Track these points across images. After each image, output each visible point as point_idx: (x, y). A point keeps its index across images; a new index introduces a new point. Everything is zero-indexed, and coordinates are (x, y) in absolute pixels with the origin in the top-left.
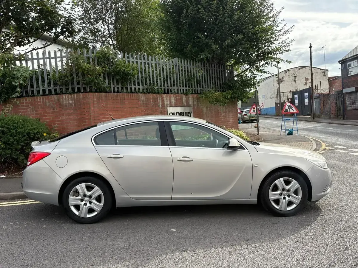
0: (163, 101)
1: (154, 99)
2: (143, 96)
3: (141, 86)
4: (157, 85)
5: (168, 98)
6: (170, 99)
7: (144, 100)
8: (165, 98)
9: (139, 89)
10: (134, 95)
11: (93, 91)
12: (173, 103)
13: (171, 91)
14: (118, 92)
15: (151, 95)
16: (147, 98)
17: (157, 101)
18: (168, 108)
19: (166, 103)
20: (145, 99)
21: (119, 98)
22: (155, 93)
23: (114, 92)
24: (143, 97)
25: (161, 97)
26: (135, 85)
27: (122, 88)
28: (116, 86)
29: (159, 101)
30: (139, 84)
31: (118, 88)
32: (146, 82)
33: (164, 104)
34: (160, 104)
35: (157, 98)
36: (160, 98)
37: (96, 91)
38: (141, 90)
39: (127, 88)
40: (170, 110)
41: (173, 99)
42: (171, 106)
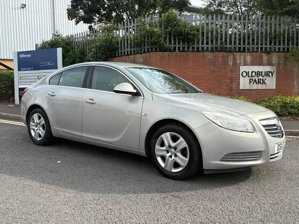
0: (235, 59)
1: (224, 57)
2: (210, 54)
3: (210, 45)
4: (230, 43)
5: (242, 57)
6: (245, 57)
7: (211, 58)
8: (238, 57)
9: (208, 48)
10: (200, 54)
11: (157, 50)
12: (249, 62)
13: (248, 50)
14: (183, 51)
15: (220, 54)
16: (215, 57)
17: (227, 60)
18: (241, 67)
19: (238, 62)
20: (212, 57)
21: (182, 57)
22: (225, 51)
23: (179, 50)
24: (209, 56)
25: (233, 55)
26: (203, 44)
27: (188, 48)
28: (181, 46)
29: (230, 59)
30: (207, 43)
31: (184, 48)
32: (217, 40)
33: (236, 62)
34: (231, 62)
35: (228, 57)
36: (232, 57)
37: (161, 51)
38: (210, 48)
39: (193, 48)
40: (243, 69)
41: (249, 58)
42: (245, 64)
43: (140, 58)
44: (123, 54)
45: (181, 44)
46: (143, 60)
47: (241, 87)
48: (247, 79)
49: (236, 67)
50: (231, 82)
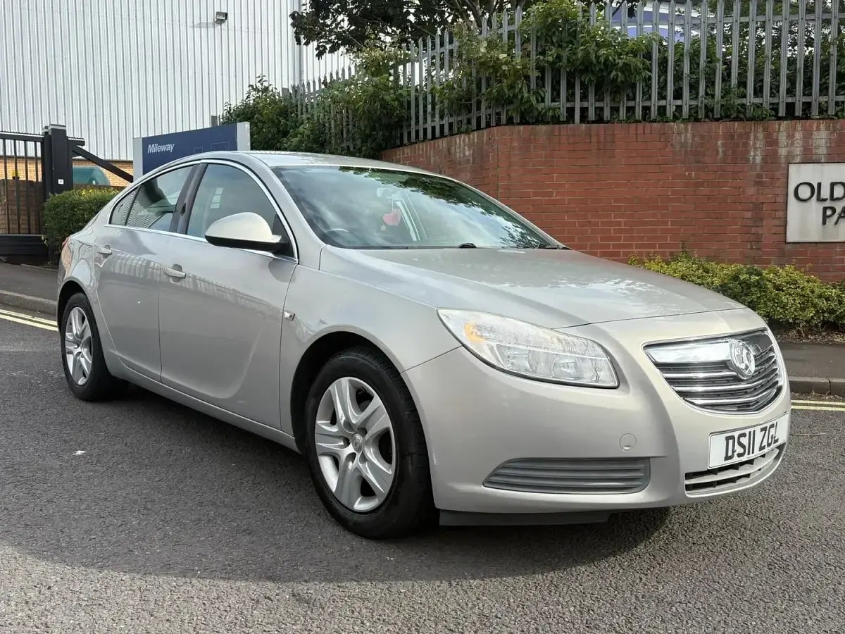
0: (772, 142)
1: (732, 137)
2: (686, 129)
3: (686, 101)
4: (758, 91)
5: (798, 135)
6: (808, 135)
7: (690, 141)
8: (783, 138)
9: (679, 108)
10: (651, 127)
11: (515, 121)
12: (823, 151)
13: (823, 110)
14: (600, 120)
15: (721, 128)
16: (702, 137)
17: (746, 144)
18: (792, 168)
19: (783, 152)
20: (693, 139)
21: (594, 139)
22: (737, 119)
23: (584, 118)
24: (684, 134)
25: (765, 129)
26: (662, 96)
27: (615, 110)
28: (591, 104)
29: (755, 144)
30: (678, 95)
31: (600, 111)
32: (711, 83)
33: (776, 153)
34: (759, 153)
35: (748, 134)
36: (761, 135)
37: (524, 122)
38: (685, 110)
39: (631, 110)
40: (799, 174)
41: (821, 136)
42: (808, 159)
43: (464, 147)
44: (422, 137)
45: (592, 97)
46: (471, 152)
47: (792, 236)
48: (815, 208)
49: (775, 169)
50: (759, 219)
